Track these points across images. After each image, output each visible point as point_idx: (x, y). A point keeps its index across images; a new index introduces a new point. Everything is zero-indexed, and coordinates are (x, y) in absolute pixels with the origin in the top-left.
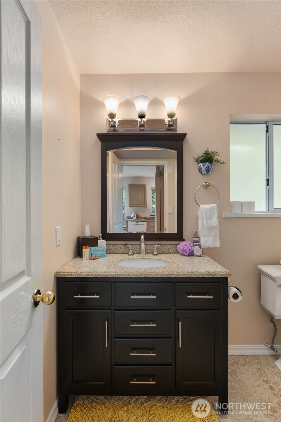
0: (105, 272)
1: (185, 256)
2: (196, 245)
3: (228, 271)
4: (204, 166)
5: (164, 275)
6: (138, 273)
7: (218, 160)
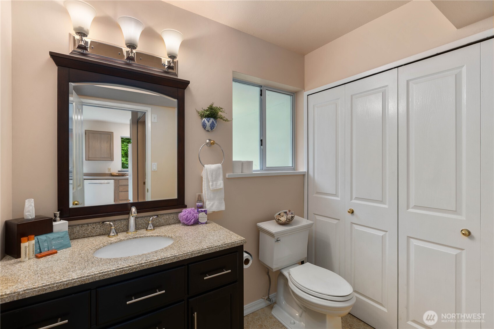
0: (80, 276)
1: (188, 225)
2: (201, 211)
3: (243, 238)
4: (209, 122)
5: (174, 259)
6: (138, 264)
7: (222, 117)
